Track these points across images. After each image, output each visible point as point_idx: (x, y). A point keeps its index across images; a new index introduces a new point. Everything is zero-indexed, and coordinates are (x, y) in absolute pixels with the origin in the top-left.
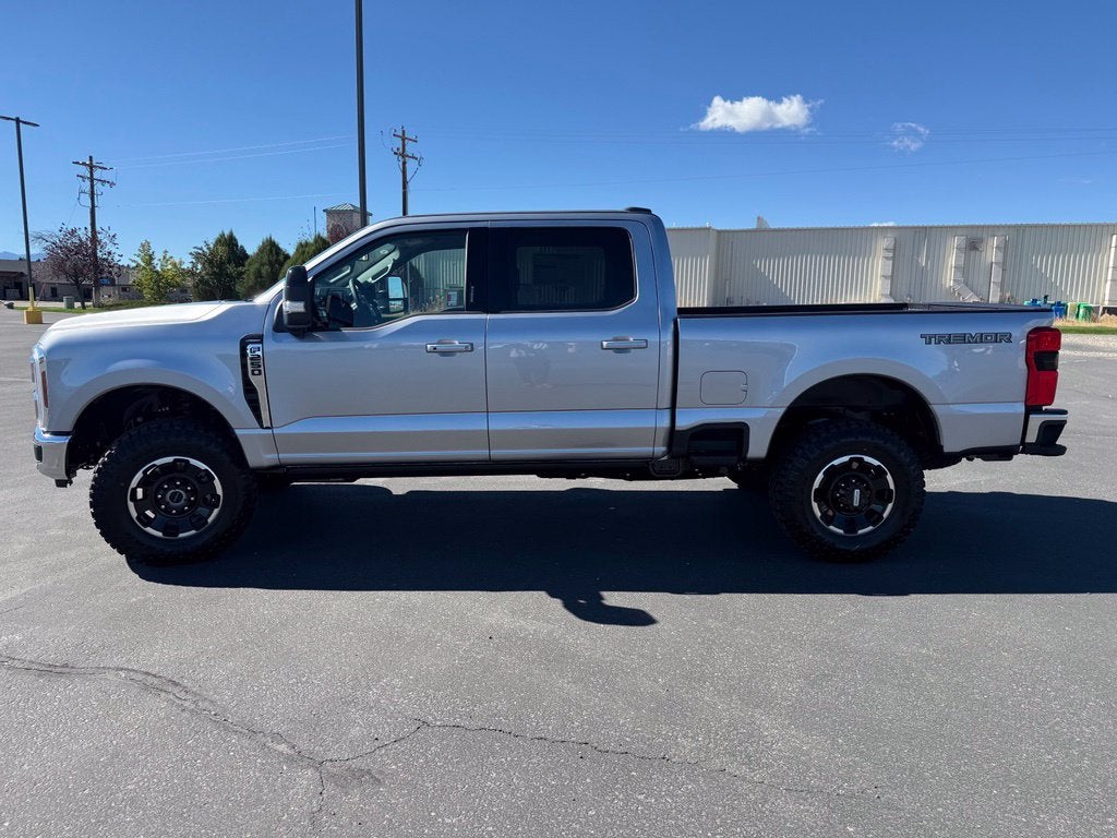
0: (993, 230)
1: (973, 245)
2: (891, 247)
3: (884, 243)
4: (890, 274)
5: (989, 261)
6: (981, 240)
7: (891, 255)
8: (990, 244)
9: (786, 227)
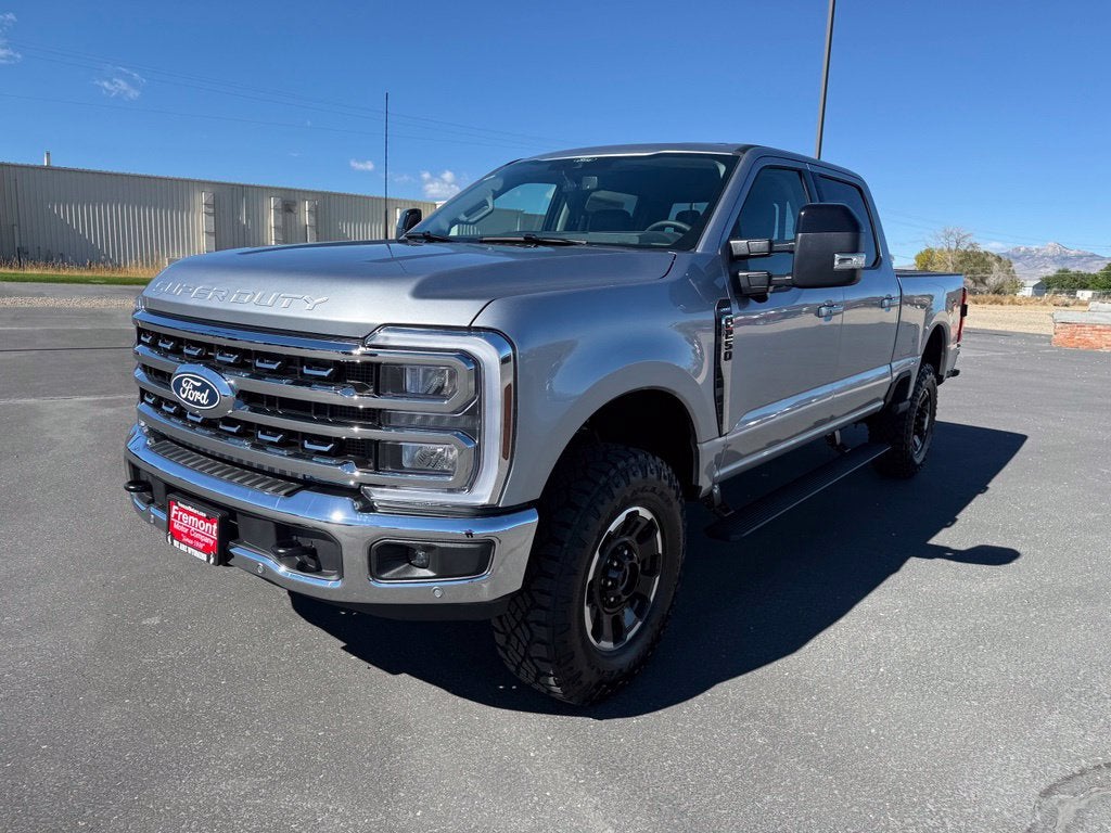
0: (305, 194)
1: (288, 207)
2: (211, 202)
3: (204, 197)
4: (213, 230)
5: (303, 223)
6: (295, 203)
7: (211, 210)
8: (302, 206)
9: (86, 168)
